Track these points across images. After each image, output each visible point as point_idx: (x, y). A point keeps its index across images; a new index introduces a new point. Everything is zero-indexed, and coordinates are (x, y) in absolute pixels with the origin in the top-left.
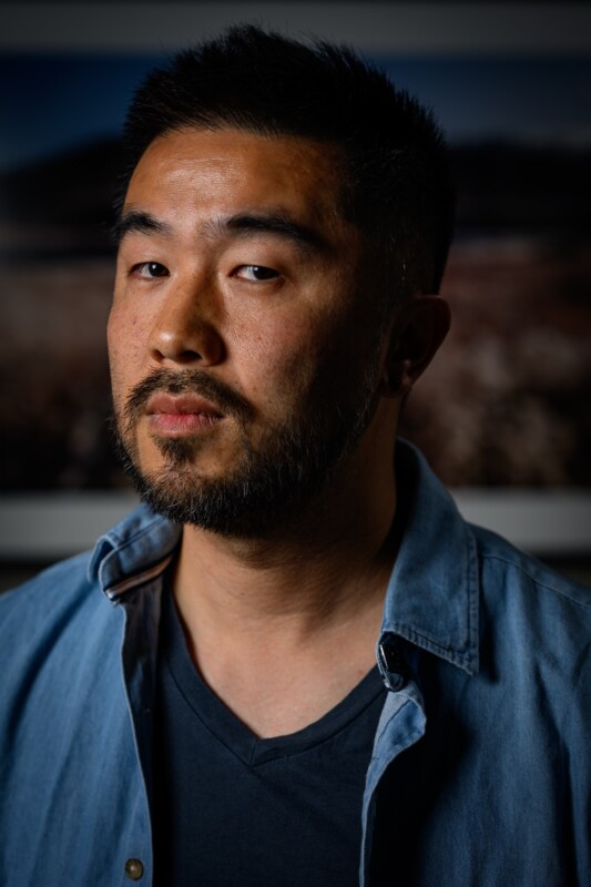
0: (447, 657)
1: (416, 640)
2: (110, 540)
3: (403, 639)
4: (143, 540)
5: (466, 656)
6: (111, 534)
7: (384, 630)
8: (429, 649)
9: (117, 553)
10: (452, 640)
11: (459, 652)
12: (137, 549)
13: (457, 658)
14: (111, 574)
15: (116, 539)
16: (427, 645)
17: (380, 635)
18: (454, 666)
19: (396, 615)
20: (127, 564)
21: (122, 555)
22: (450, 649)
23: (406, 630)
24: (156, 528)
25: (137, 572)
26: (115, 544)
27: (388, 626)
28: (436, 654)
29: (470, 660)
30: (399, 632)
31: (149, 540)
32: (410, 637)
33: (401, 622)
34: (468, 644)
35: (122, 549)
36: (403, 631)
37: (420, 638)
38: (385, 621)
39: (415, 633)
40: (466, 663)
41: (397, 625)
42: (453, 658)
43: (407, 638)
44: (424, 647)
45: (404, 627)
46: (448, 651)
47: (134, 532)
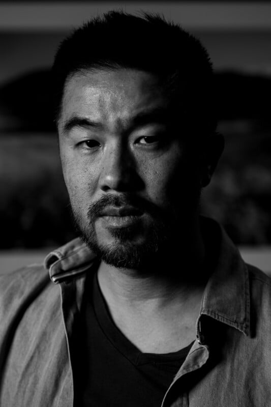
0: (235, 326)
1: (218, 318)
2: (57, 255)
3: (212, 318)
4: (74, 255)
5: (244, 325)
6: (59, 253)
7: (202, 313)
8: (225, 322)
9: (60, 261)
10: (237, 318)
11: (241, 324)
12: (71, 260)
13: (240, 327)
14: (56, 270)
15: (60, 255)
16: (224, 320)
17: (200, 315)
18: (238, 330)
19: (208, 306)
20: (65, 267)
21: (63, 262)
22: (236, 322)
23: (213, 314)
24: (82, 250)
25: (69, 270)
26: (60, 258)
27: (204, 311)
28: (229, 324)
29: (246, 328)
30: (209, 315)
31: (78, 255)
32: (215, 317)
33: (211, 310)
34: (245, 319)
35: (63, 260)
36: (211, 314)
37: (220, 318)
38: (202, 309)
39: (218, 315)
40: (244, 329)
41: (208, 311)
42: (238, 326)
43: (213, 317)
44: (222, 321)
45: (212, 312)
46: (235, 323)
47: (70, 252)
